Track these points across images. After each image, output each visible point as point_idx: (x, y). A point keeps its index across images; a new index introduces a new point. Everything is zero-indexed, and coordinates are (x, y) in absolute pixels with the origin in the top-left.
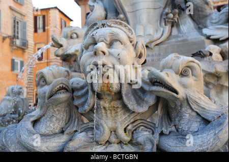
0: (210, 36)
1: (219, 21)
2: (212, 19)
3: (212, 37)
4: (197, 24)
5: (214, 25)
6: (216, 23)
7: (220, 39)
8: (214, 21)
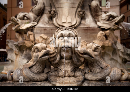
0: (101, 26)
1: (105, 19)
2: (102, 17)
3: (101, 27)
4: (95, 19)
5: (103, 21)
6: (104, 20)
7: (106, 29)
8: (103, 19)
